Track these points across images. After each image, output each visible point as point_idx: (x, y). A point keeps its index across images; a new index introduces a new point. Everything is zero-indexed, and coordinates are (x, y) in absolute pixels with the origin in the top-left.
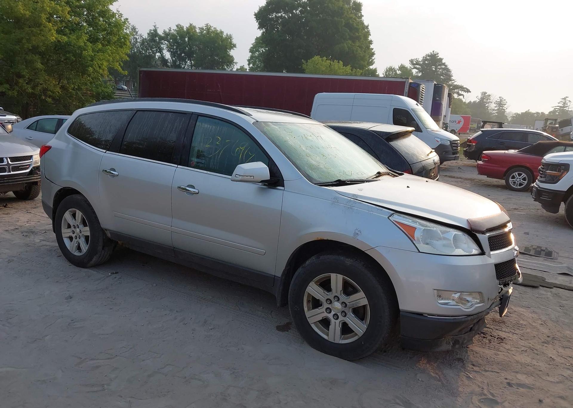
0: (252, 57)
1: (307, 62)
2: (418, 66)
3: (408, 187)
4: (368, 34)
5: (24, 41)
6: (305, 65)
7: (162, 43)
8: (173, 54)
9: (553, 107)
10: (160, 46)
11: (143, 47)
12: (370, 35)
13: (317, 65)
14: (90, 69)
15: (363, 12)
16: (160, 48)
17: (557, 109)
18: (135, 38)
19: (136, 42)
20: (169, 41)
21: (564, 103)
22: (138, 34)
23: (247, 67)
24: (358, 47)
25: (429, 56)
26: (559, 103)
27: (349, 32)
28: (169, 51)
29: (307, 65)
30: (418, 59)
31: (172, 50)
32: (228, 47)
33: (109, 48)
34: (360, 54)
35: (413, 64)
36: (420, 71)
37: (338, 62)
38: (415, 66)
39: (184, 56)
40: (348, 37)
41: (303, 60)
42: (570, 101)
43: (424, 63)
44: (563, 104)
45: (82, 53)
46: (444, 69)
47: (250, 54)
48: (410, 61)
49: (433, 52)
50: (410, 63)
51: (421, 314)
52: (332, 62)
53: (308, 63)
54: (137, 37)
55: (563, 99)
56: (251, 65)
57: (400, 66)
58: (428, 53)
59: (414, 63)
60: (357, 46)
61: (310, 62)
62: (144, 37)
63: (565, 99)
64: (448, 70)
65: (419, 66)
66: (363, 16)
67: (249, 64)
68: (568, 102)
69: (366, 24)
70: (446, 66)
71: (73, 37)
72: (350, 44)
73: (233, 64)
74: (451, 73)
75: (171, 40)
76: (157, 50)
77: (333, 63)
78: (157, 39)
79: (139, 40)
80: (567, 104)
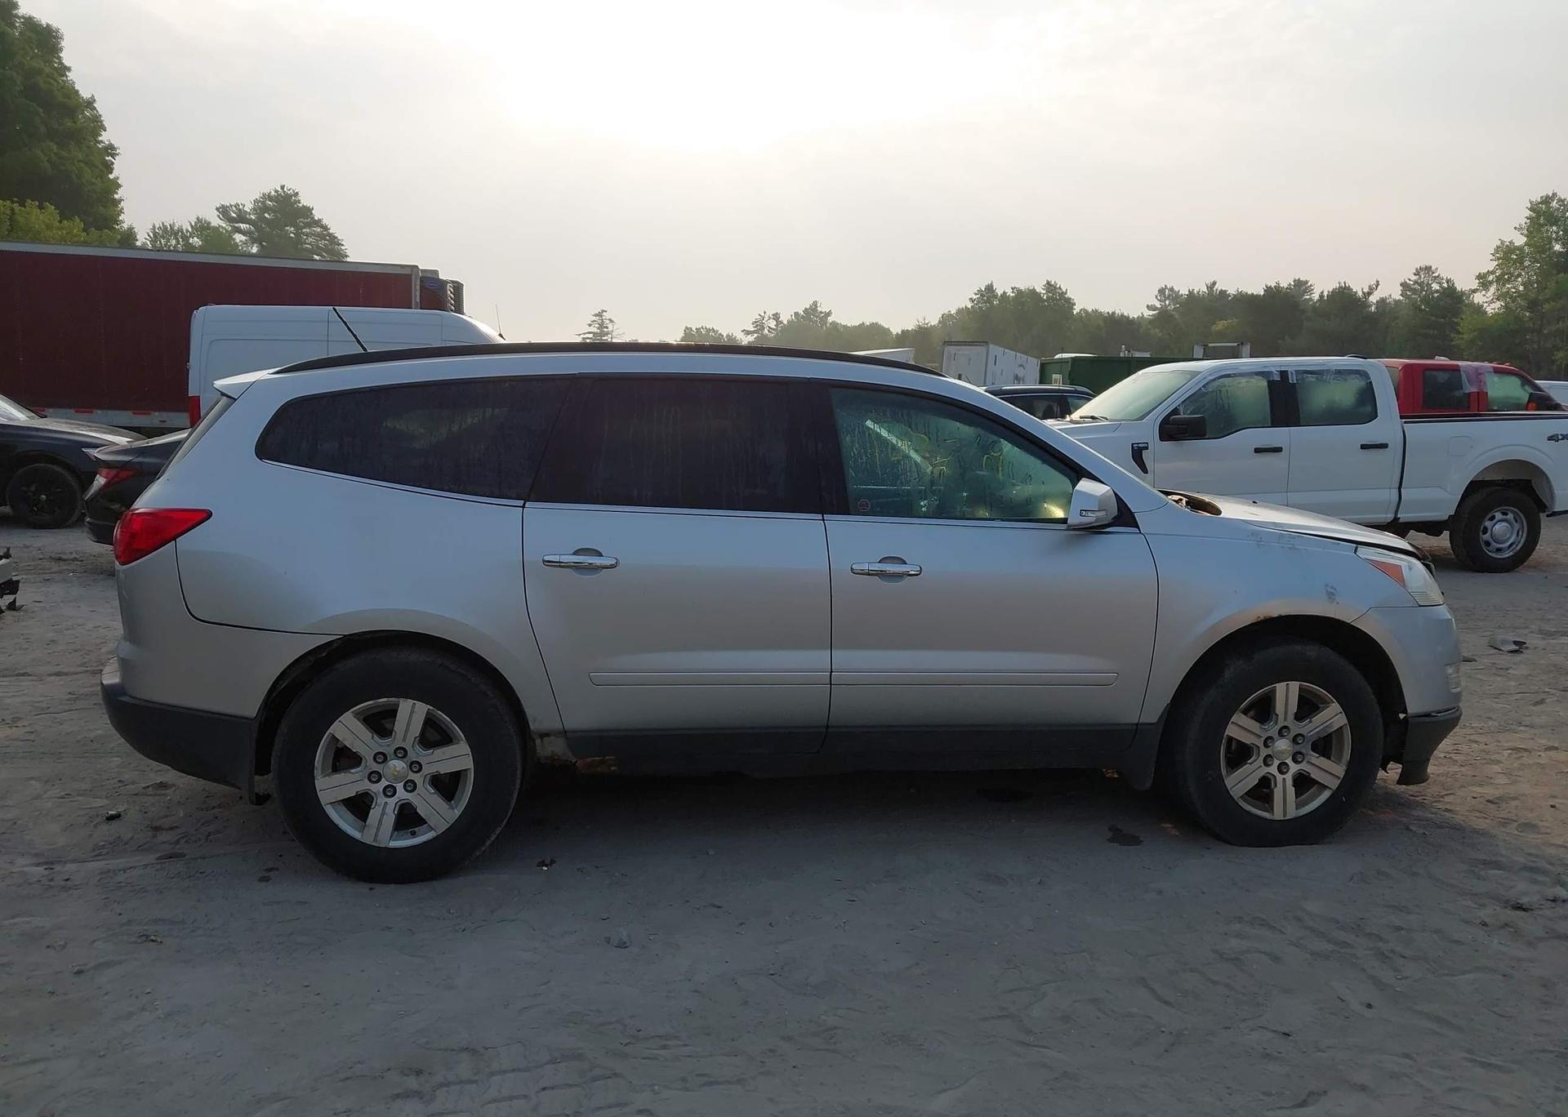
2: (243, 226)
4: (97, 125)
9: (580, 335)
12: (105, 130)
15: (67, 57)
17: (588, 338)
21: (601, 326)
24: (82, 165)
25: (270, 198)
26: (590, 325)
27: (42, 115)
30: (241, 207)
34: (94, 184)
35: (230, 220)
36: (254, 241)
37: (41, 207)
38: (236, 225)
40: (43, 129)
42: (611, 320)
43: (261, 218)
44: (598, 328)
46: (321, 237)
48: (219, 211)
49: (282, 187)
50: (219, 216)
55: (596, 315)
57: (193, 224)
58: (267, 191)
59: (234, 217)
60: (78, 161)
63: (600, 315)
64: (333, 240)
65: (248, 226)
66: (69, 69)
68: (608, 322)
69: (85, 94)
70: (325, 228)
72: (55, 154)
74: (343, 248)
77: (23, 208)
80: (607, 328)
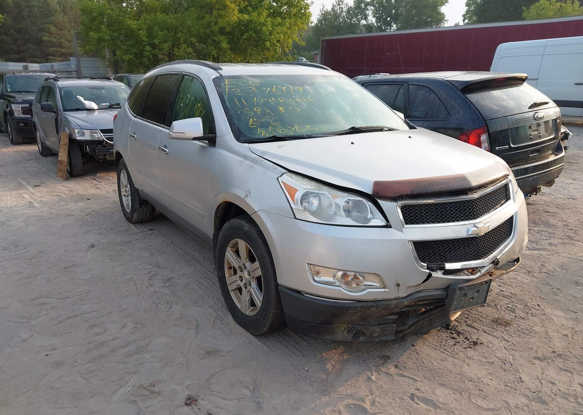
0: (468, 12)
1: (528, 9)
3: (352, 143)
5: (213, 24)
6: (526, 13)
7: (367, 9)
8: (378, 19)
10: (365, 13)
11: (349, 16)
13: (542, 11)
14: (268, 44)
16: (366, 15)
18: (340, 8)
19: (342, 12)
20: (374, 6)
22: (344, 4)
23: (461, 23)
28: (374, 16)
29: (528, 13)
31: (377, 15)
32: (438, 4)
33: (287, 21)
39: (389, 20)
41: (523, 8)
45: (261, 29)
47: (467, 8)
51: (299, 292)
52: (563, 4)
53: (530, 10)
54: (343, 7)
56: (466, 21)
61: (532, 8)
62: (350, 6)
67: (464, 20)
71: (255, 14)
73: (443, 22)
75: (377, 5)
76: (362, 17)
77: (565, 5)
78: (362, 6)
79: (344, 10)
